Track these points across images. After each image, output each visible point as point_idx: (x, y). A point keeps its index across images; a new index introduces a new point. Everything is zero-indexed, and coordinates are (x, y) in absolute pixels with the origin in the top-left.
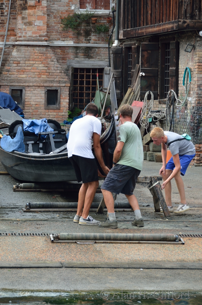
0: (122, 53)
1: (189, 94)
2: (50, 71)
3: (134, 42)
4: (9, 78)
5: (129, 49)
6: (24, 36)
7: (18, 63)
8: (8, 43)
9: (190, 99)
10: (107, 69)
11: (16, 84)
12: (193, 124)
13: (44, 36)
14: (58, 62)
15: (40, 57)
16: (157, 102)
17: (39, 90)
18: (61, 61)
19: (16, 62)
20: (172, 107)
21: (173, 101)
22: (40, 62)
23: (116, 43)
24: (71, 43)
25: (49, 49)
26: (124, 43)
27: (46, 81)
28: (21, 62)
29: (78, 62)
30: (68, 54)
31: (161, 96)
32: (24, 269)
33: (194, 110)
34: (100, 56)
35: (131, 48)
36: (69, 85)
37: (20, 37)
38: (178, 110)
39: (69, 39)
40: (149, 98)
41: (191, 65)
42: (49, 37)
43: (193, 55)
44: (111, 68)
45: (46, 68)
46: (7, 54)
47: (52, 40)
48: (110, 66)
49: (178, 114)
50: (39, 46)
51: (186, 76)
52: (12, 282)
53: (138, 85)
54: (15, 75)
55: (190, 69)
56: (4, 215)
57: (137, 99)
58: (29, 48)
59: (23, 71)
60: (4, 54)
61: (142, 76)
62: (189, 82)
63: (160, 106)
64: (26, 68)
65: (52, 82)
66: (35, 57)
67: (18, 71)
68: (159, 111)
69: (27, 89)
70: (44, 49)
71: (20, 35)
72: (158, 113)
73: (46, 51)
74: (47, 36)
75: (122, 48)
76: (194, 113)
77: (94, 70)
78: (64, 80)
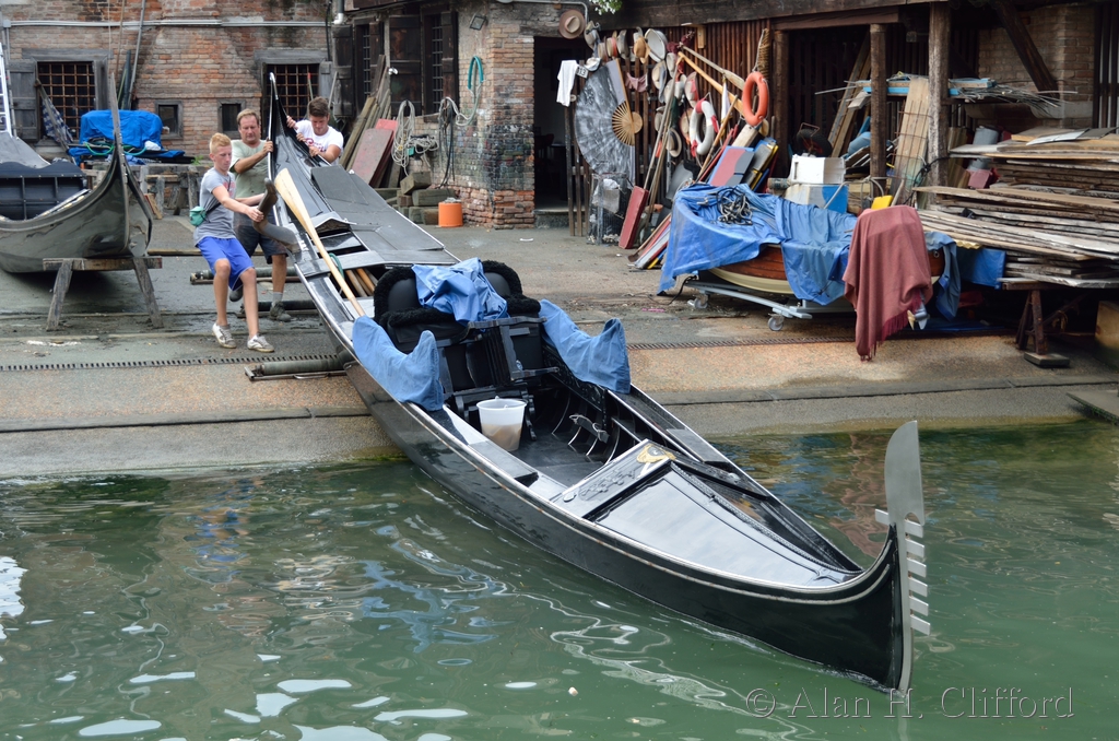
0: (351, 36)
1: (479, 104)
2: (225, 71)
3: (372, 16)
4: (153, 86)
5: (364, 28)
6: (176, 10)
7: (168, 58)
8: (147, 23)
9: (481, 112)
10: (325, 64)
11: (167, 96)
12: (488, 156)
13: (211, 9)
14: (238, 55)
15: (206, 46)
16: (420, 119)
17: (207, 104)
18: (242, 53)
19: (164, 57)
20: (449, 128)
21: (450, 117)
22: (207, 56)
23: (339, 19)
24: (259, 21)
25: (222, 32)
26: (354, 18)
27: (219, 90)
28: (173, 56)
29: (274, 54)
30: (255, 40)
31: (427, 108)
32: (242, 424)
33: (489, 132)
34: (312, 41)
35: (368, 25)
36: (260, 95)
37: (169, 11)
38: (460, 133)
39: (255, 13)
40: (407, 112)
41: (480, 52)
42: (220, 11)
43: (484, 35)
44: (334, 63)
45: (218, 66)
46: (147, 43)
47: (226, 15)
48: (330, 59)
49: (460, 139)
50: (204, 27)
51: (473, 72)
52: (225, 448)
53: (384, 91)
54: (163, 80)
55: (481, 60)
56: (187, 327)
57: (384, 116)
58: (186, 31)
59: (178, 72)
60: (141, 43)
61: (393, 74)
62: (478, 82)
63: (427, 126)
64: (182, 66)
65: (229, 89)
66: (198, 46)
67: (169, 72)
68: (425, 136)
69: (186, 105)
70: (213, 32)
71: (168, 7)
72: (423, 139)
73: (217, 35)
74: (216, 8)
75: (351, 27)
76: (490, 137)
77: (302, 67)
78: (251, 86)
